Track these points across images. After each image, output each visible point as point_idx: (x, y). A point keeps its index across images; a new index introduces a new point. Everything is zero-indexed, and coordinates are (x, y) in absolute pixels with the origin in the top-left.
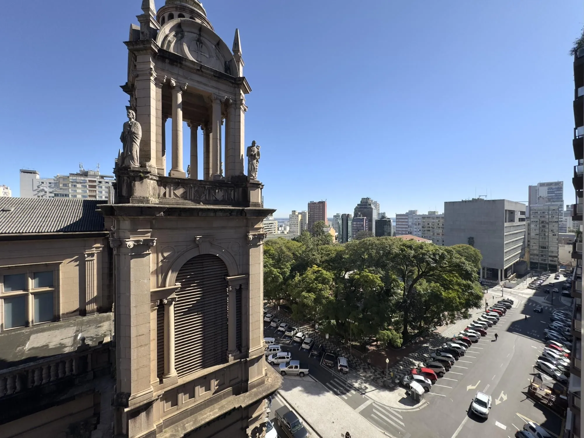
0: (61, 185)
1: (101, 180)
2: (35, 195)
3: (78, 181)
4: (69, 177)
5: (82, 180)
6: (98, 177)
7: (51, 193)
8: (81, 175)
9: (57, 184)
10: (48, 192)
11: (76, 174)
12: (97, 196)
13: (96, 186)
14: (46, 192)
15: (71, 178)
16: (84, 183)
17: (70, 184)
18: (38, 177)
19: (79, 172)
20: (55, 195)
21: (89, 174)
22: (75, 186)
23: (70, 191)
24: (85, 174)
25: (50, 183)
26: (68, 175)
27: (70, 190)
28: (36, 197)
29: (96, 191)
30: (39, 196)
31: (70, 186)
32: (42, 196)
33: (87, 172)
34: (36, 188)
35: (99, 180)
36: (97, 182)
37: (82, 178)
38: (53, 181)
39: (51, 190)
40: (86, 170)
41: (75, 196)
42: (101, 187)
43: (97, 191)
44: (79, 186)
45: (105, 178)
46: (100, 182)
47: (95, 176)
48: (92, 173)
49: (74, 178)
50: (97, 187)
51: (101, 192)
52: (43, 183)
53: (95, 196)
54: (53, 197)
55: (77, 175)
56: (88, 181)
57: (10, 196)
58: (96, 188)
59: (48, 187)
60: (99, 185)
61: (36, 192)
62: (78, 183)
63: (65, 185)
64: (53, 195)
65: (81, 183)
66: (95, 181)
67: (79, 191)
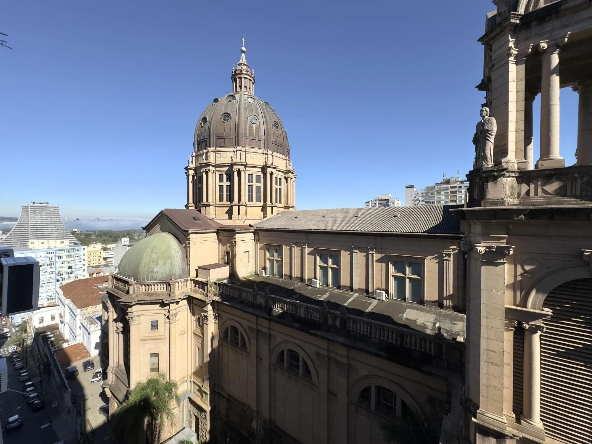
0: (429, 194)
1: (461, 185)
2: (413, 204)
3: (442, 189)
4: (435, 186)
5: (445, 187)
6: (459, 183)
7: (422, 201)
8: (444, 183)
9: (426, 194)
10: (421, 201)
11: (440, 183)
12: (457, 201)
13: (456, 191)
14: (419, 201)
15: (436, 187)
16: (446, 190)
17: (436, 192)
18: (415, 189)
19: (443, 181)
20: (425, 202)
21: (450, 181)
22: (439, 193)
23: (436, 198)
24: (447, 182)
25: (422, 193)
26: (435, 185)
27: (436, 197)
28: (413, 205)
29: (456, 196)
30: (415, 205)
31: (436, 194)
32: (417, 204)
33: (449, 179)
34: (413, 198)
35: (459, 185)
36: (457, 187)
37: (445, 186)
38: (424, 192)
39: (423, 199)
40: (448, 178)
41: (439, 202)
42: (461, 192)
43: (457, 196)
44: (442, 193)
45: (464, 183)
46: (460, 187)
47: (456, 182)
48: (453, 180)
49: (439, 187)
50: (457, 192)
51: (461, 197)
52: (418, 194)
53: (455, 201)
54: (424, 204)
55: (442, 183)
56: (449, 188)
57: (400, 206)
58: (456, 193)
59: (421, 197)
60: (459, 190)
61: (414, 202)
62: (441, 190)
63: (432, 194)
64: (424, 203)
65: (444, 190)
66: (455, 187)
67: (442, 197)
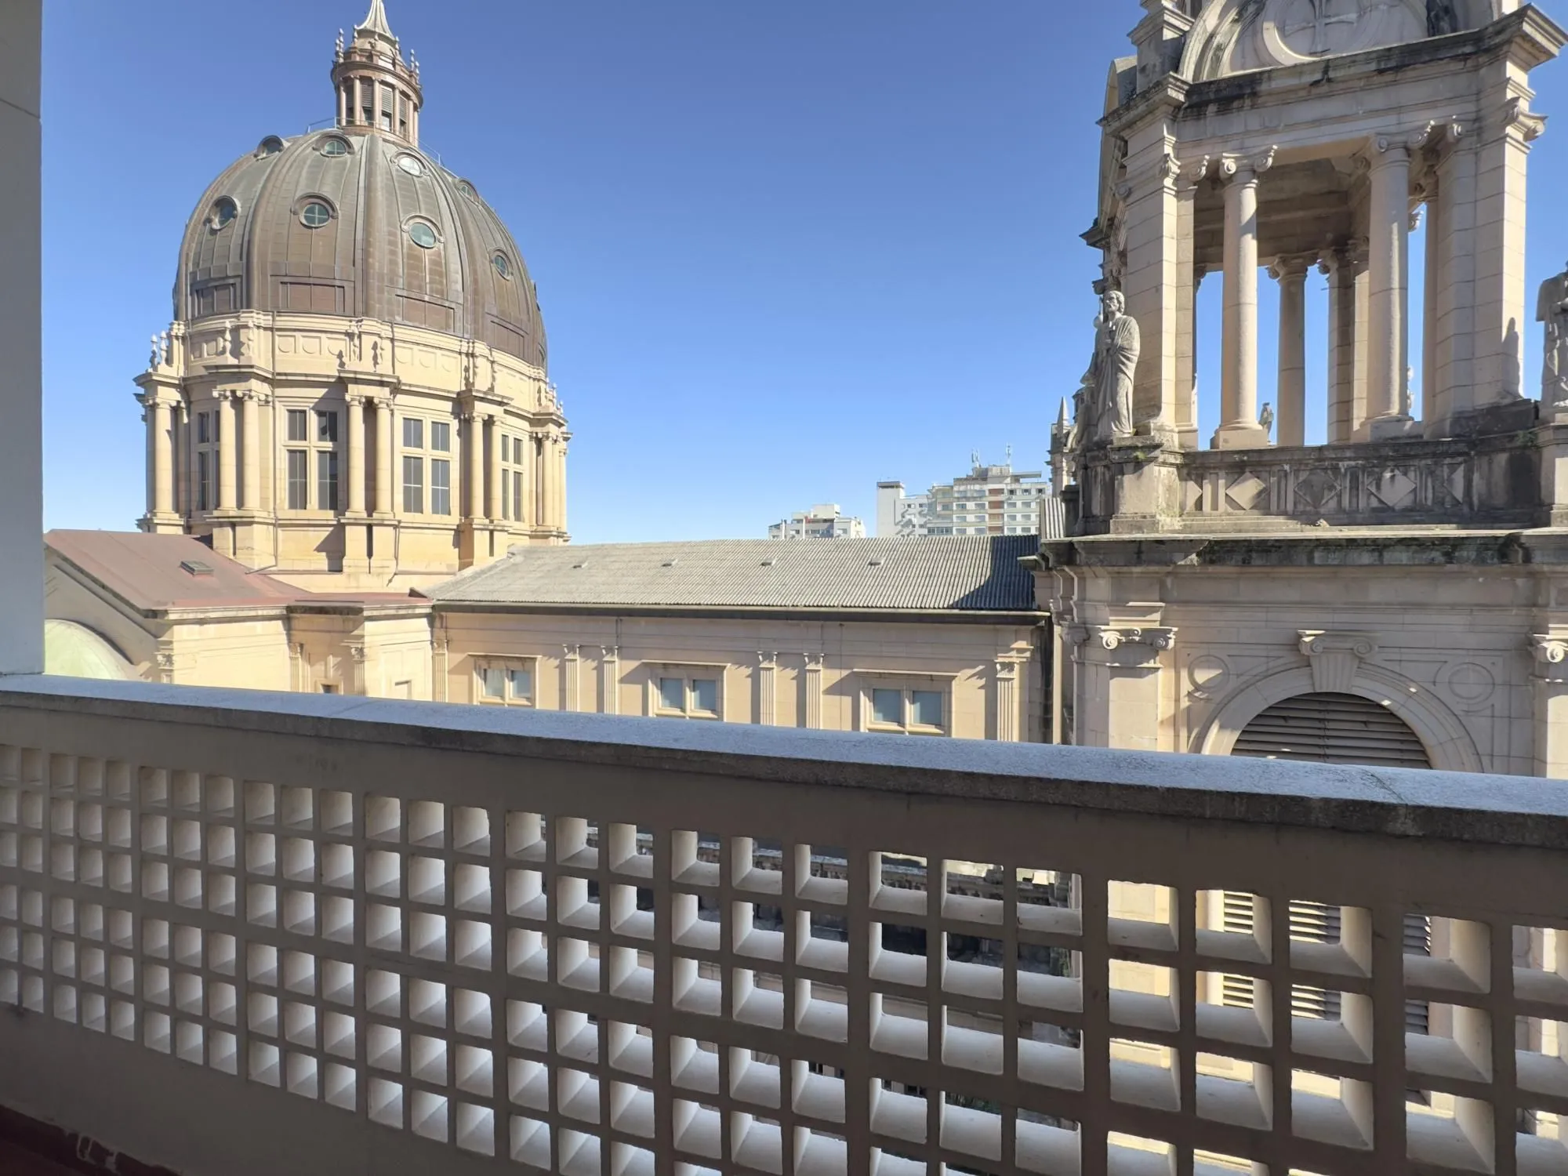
0: (939, 508)
1: (1014, 486)
2: (897, 534)
3: (969, 495)
4: (952, 487)
5: (976, 491)
6: (1008, 480)
7: (921, 526)
8: (974, 479)
9: (931, 506)
10: (917, 526)
11: (966, 479)
12: (1006, 528)
13: (1002, 502)
14: (914, 526)
15: (956, 489)
16: (980, 497)
17: (954, 504)
18: (902, 493)
19: (971, 473)
20: (931, 531)
21: (990, 474)
22: (963, 507)
23: (955, 520)
24: (982, 476)
25: (921, 505)
26: (952, 482)
27: (954, 516)
28: (899, 536)
29: (1003, 515)
30: (903, 536)
31: (955, 508)
32: (908, 536)
33: (987, 470)
34: (899, 518)
35: (1009, 488)
36: (1006, 491)
37: (977, 487)
38: (925, 501)
39: (923, 521)
40: (984, 466)
41: (964, 531)
42: (1014, 505)
43: (1005, 515)
44: (971, 505)
45: (1021, 480)
46: (1012, 492)
47: (1001, 478)
48: (995, 471)
49: (962, 488)
50: (1006, 506)
51: (1013, 518)
52: (909, 506)
53: (1001, 529)
54: (925, 536)
55: (969, 480)
56: (987, 493)
57: (863, 536)
58: (1003, 507)
59: (918, 516)
60: (1009, 499)
61: (899, 527)
62: (968, 499)
63: (946, 507)
64: (925, 531)
65: (974, 499)
66: (1000, 491)
67: (971, 518)
